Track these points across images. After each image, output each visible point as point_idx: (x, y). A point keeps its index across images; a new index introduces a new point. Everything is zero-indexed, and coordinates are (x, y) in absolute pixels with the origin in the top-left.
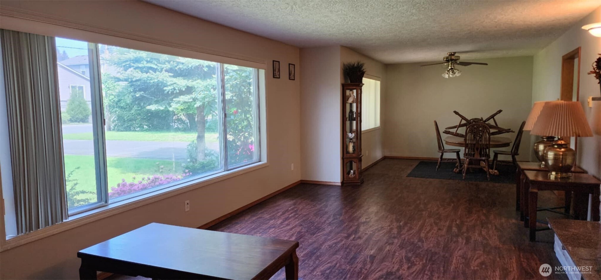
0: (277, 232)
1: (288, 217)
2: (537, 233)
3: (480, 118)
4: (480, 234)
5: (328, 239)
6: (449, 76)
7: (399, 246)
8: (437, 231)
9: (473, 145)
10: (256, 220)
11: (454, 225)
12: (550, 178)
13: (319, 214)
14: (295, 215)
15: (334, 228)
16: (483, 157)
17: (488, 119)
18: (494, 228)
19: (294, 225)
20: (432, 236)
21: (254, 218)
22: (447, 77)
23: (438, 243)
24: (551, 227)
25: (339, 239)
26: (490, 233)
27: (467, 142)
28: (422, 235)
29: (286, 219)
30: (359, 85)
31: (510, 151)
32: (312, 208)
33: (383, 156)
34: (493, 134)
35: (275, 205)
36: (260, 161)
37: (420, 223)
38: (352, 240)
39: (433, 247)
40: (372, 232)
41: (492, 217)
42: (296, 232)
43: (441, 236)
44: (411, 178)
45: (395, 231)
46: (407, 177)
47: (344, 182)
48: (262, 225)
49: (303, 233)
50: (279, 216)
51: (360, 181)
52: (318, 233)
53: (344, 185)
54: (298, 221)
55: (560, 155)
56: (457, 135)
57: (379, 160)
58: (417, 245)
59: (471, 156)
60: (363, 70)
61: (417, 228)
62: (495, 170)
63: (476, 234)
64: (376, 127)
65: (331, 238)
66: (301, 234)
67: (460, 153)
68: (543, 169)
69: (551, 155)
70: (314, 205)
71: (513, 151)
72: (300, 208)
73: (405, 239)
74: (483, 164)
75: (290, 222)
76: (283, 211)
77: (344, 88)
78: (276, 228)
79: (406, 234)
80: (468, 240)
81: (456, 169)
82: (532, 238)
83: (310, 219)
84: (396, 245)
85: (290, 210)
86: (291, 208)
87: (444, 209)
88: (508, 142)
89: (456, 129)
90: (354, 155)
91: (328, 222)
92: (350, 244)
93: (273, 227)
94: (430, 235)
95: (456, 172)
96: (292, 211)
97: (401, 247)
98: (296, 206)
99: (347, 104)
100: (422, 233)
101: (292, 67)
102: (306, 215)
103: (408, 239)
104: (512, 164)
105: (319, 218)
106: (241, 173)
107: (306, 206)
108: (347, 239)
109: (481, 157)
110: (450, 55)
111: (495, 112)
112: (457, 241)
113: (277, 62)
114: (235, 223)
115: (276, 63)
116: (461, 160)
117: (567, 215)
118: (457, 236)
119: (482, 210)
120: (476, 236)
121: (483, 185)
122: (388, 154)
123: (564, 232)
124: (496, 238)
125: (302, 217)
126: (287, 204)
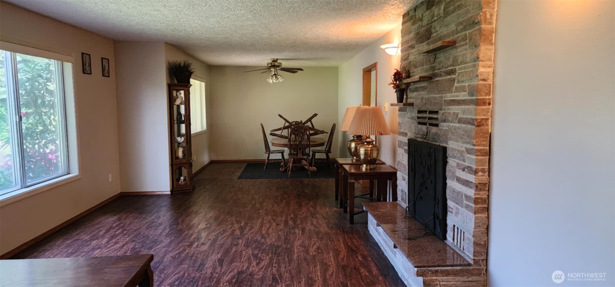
0: (105, 253)
1: (114, 235)
2: (355, 216)
3: (300, 121)
4: (312, 224)
5: (169, 251)
6: (273, 81)
7: (244, 245)
8: (276, 227)
9: (296, 146)
10: (72, 243)
11: (289, 219)
12: (362, 169)
13: (152, 226)
14: (123, 231)
15: (173, 239)
16: (305, 156)
17: (307, 122)
18: (321, 217)
19: (124, 242)
20: (273, 231)
21: (69, 242)
22: (272, 82)
23: (279, 237)
24: (366, 210)
25: (182, 249)
26: (319, 221)
27: (292, 143)
28: (264, 232)
29: (112, 237)
30: (188, 85)
31: (325, 149)
32: (142, 221)
33: (210, 160)
34: (312, 135)
35: (94, 223)
36: (69, 174)
37: (259, 221)
38: (196, 248)
39: (275, 241)
40: (215, 237)
41: (318, 208)
42: (129, 249)
43: (281, 230)
44: (243, 180)
45: (238, 232)
46: (238, 179)
47: (174, 190)
48: (82, 248)
49: (138, 249)
50: (102, 235)
51: (191, 188)
52: (156, 246)
53: (174, 193)
54: (128, 237)
55: (368, 150)
56: (282, 136)
57: (208, 164)
58: (261, 242)
59: (295, 156)
60: (191, 70)
61: (258, 226)
62: (314, 167)
63: (309, 224)
64: (203, 130)
65: (172, 249)
66: (136, 250)
67: (284, 153)
68: (355, 163)
69: (362, 151)
70: (143, 219)
71: (327, 149)
72: (128, 223)
73: (248, 239)
74: (304, 162)
75: (118, 239)
76: (106, 228)
77: (171, 88)
78: (102, 249)
79: (249, 233)
80: (303, 230)
81: (282, 169)
82: (352, 222)
83: (142, 233)
84: (241, 245)
85: (115, 227)
86: (116, 224)
87: (278, 206)
88: (323, 142)
89: (281, 131)
90: (184, 161)
91: (165, 234)
92: (194, 251)
93: (98, 248)
94: (270, 230)
95: (282, 171)
96: (118, 228)
97: (247, 246)
98: (121, 221)
99: (174, 106)
100: (263, 230)
101: (105, 62)
102: (137, 229)
103: (252, 238)
104: (326, 161)
105: (154, 231)
106: (46, 189)
107: (134, 220)
108: (190, 248)
109: (303, 156)
110: (273, 61)
111: (311, 115)
112: (295, 233)
113: (87, 55)
114: (43, 250)
115: (86, 57)
116: (285, 160)
117: (371, 200)
118: (294, 228)
119: (310, 203)
120: (309, 227)
121: (306, 181)
122: (215, 158)
123: (376, 212)
124: (325, 225)
125: (133, 233)
126: (110, 220)
